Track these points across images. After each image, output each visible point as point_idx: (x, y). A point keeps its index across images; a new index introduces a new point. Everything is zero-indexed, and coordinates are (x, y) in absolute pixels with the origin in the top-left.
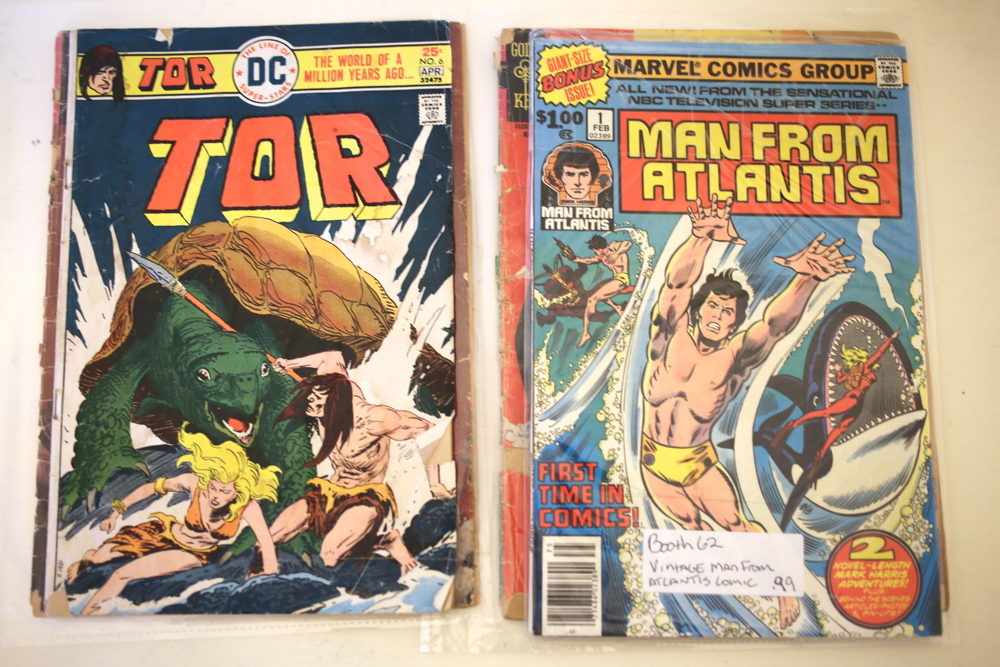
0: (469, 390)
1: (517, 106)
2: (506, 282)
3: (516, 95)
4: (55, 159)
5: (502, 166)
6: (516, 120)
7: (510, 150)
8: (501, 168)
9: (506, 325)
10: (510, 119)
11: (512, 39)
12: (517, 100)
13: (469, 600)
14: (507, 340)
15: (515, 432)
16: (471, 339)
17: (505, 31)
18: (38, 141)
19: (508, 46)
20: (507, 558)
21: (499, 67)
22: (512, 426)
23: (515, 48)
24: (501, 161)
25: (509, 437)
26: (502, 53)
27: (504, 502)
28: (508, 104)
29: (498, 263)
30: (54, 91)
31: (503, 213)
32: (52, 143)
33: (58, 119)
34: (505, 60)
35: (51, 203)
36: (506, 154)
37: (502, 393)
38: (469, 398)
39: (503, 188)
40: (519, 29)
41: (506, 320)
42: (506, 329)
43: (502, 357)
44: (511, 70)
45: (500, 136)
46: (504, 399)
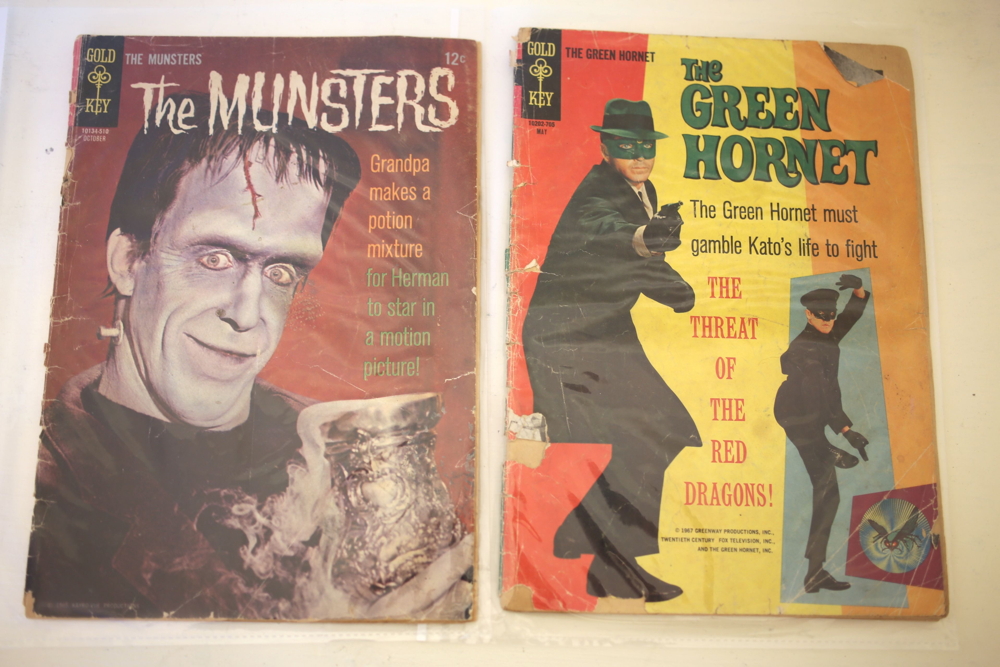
0: (474, 404)
1: (531, 103)
2: (515, 274)
3: (531, 92)
4: (68, 161)
5: (515, 161)
6: (530, 117)
7: (523, 146)
8: (514, 163)
9: (514, 317)
10: (524, 116)
11: (529, 38)
12: (532, 98)
13: (467, 615)
14: (515, 332)
15: (520, 423)
16: (477, 352)
17: (522, 30)
18: (52, 150)
19: (525, 45)
20: (507, 549)
21: (515, 64)
22: (516, 418)
23: (531, 46)
24: (514, 156)
25: (513, 428)
26: (519, 51)
27: (506, 492)
28: (522, 101)
29: (507, 256)
30: (70, 93)
31: (514, 207)
32: (66, 145)
33: (73, 121)
34: (521, 58)
35: (63, 204)
36: (519, 149)
37: (507, 384)
38: (473, 412)
39: (515, 183)
40: (536, 29)
41: (514, 312)
42: (514, 321)
43: (509, 348)
44: (526, 68)
45: (514, 132)
46: (509, 390)
